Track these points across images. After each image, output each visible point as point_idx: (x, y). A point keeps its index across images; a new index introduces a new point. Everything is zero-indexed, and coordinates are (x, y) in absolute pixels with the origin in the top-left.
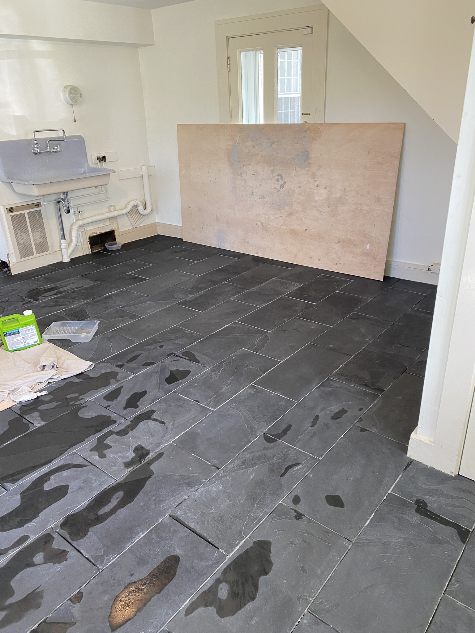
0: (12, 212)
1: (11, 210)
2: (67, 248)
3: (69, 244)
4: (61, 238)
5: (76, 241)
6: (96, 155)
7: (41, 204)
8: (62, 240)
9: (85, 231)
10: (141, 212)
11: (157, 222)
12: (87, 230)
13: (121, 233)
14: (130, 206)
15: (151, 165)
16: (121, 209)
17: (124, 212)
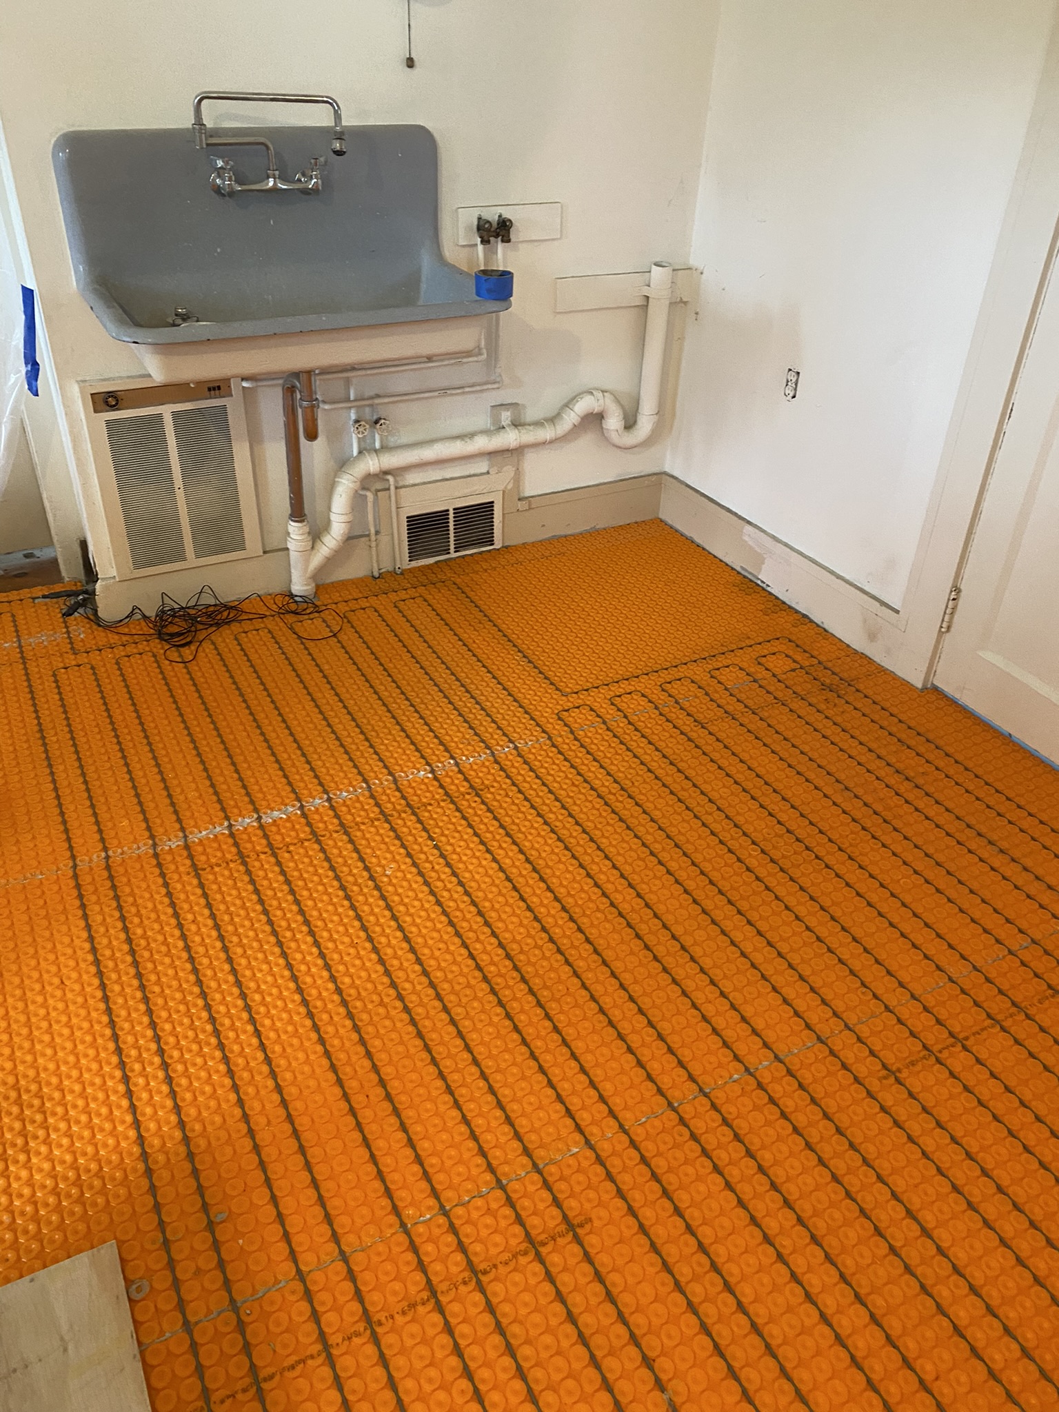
0: (114, 407)
1: (107, 401)
2: (310, 550)
3: (316, 536)
4: (291, 516)
5: (345, 526)
6: (476, 213)
7: (229, 387)
8: (291, 523)
9: (388, 489)
10: (614, 437)
11: (665, 473)
12: (396, 488)
13: (521, 505)
14: (572, 414)
15: (693, 262)
16: (538, 424)
17: (547, 433)
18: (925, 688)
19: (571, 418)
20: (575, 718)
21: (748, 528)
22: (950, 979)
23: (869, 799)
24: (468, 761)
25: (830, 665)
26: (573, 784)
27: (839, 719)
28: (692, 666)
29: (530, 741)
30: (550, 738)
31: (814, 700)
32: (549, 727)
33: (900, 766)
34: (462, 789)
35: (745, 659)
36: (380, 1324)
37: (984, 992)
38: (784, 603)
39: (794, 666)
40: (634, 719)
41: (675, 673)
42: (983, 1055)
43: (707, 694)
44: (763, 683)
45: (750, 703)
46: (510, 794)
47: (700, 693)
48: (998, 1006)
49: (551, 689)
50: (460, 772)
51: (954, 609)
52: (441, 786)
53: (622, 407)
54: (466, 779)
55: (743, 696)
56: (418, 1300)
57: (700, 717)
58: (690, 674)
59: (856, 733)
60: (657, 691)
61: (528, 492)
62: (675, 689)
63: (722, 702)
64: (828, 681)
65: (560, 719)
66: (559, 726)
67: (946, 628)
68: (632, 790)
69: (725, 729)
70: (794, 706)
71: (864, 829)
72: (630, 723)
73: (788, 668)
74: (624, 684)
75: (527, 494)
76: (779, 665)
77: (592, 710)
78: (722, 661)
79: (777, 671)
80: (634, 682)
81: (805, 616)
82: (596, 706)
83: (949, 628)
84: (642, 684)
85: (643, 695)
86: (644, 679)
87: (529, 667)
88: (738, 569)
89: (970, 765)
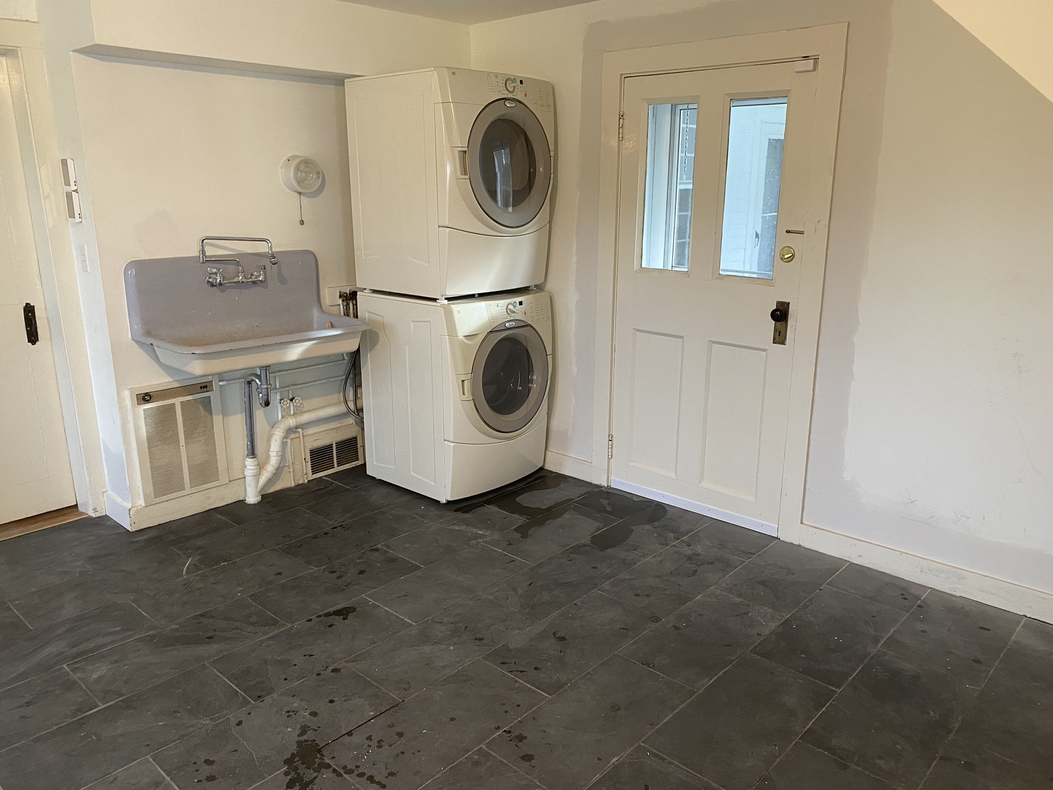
0: (148, 401)
1: (146, 398)
2: (258, 475)
3: (260, 467)
4: (247, 455)
5: (277, 460)
6: (338, 290)
7: (212, 385)
8: (247, 459)
9: (299, 437)
12: (303, 436)
51: (612, 445)
83: (611, 455)
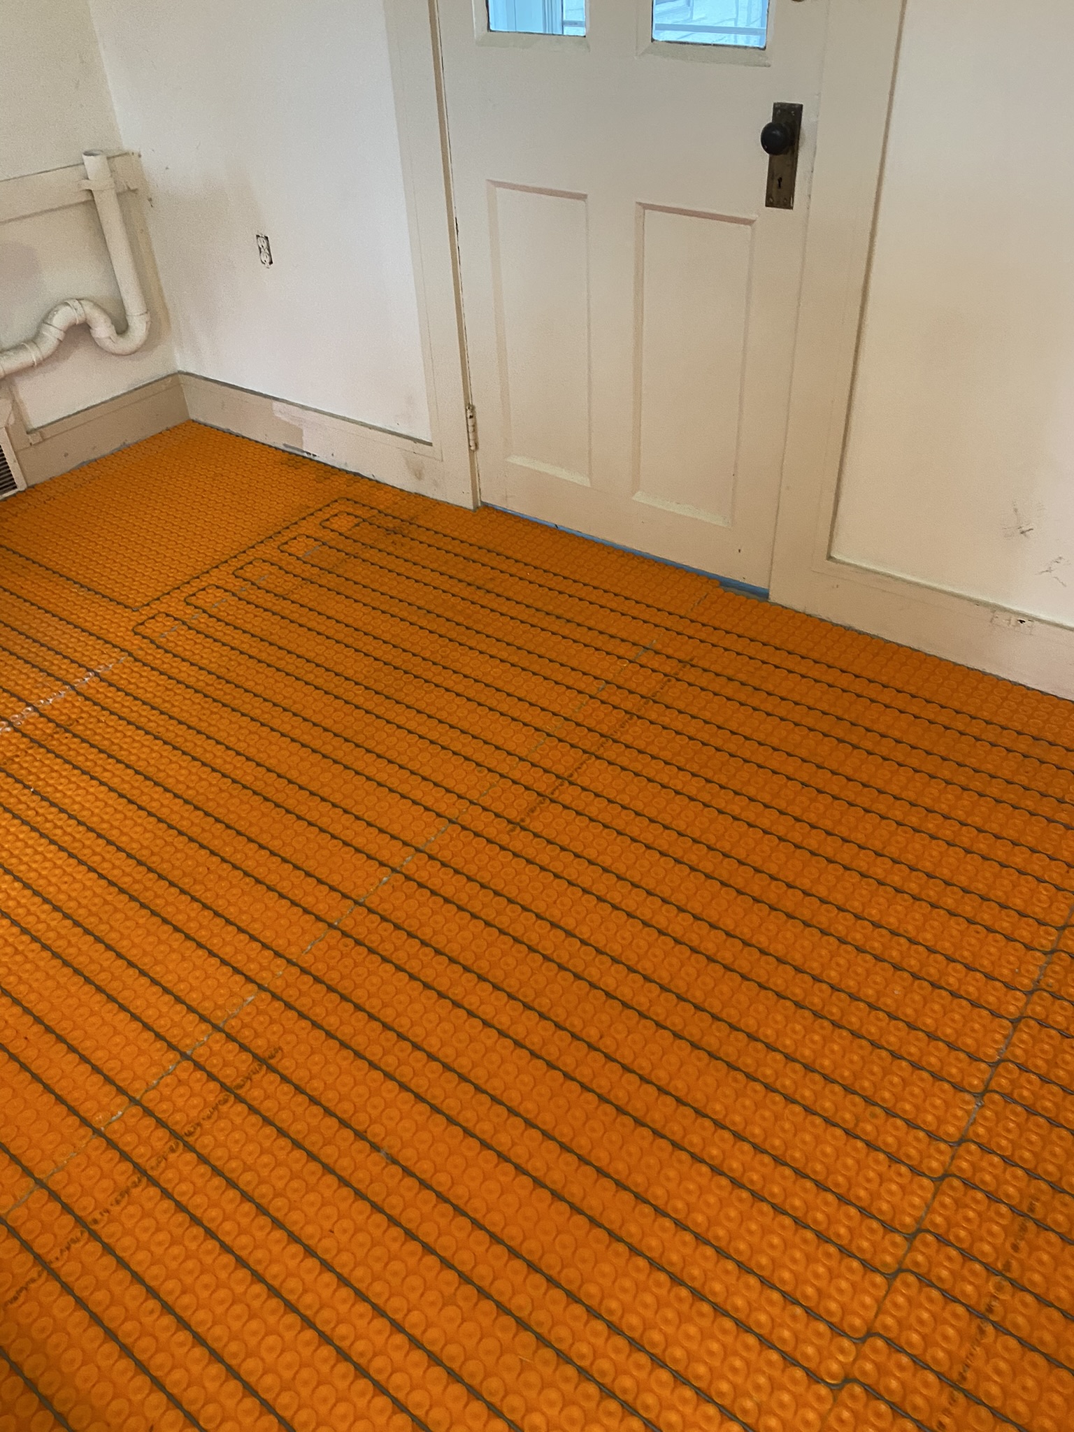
10: (108, 344)
11: (180, 373)
13: (33, 439)
14: (52, 328)
15: (126, 147)
16: (18, 347)
17: (31, 355)
18: (477, 508)
19: (52, 334)
20: (151, 628)
21: (275, 404)
22: (548, 735)
23: (449, 614)
24: (48, 702)
25: (389, 511)
26: (167, 689)
27: (408, 556)
28: (261, 547)
29: (109, 664)
30: (130, 654)
31: (382, 546)
32: (127, 645)
33: (469, 579)
34: (48, 731)
35: (309, 527)
36: (95, 1222)
37: (577, 735)
38: (333, 467)
39: (356, 521)
40: (214, 611)
41: (245, 558)
42: (586, 783)
43: (280, 568)
44: (333, 543)
45: (323, 565)
46: (103, 719)
47: (274, 569)
48: (590, 742)
49: (120, 609)
50: (42, 715)
51: (474, 426)
52: (24, 735)
53: (104, 311)
54: (50, 720)
55: (315, 561)
56: (129, 1184)
57: (279, 590)
58: (259, 554)
59: (426, 563)
60: (231, 579)
61: (35, 424)
62: (249, 572)
63: (298, 571)
64: (391, 526)
65: (136, 634)
66: (137, 640)
67: (474, 447)
68: (229, 676)
69: (307, 594)
70: (366, 556)
71: (451, 640)
72: (210, 616)
73: (352, 524)
74: (195, 583)
75: (35, 426)
76: (343, 524)
77: (167, 615)
78: (288, 535)
79: (343, 530)
80: (205, 578)
81: (356, 474)
82: (172, 611)
83: (476, 445)
84: (215, 577)
85: (218, 587)
86: (215, 572)
87: (90, 595)
88: (282, 447)
89: (528, 560)
